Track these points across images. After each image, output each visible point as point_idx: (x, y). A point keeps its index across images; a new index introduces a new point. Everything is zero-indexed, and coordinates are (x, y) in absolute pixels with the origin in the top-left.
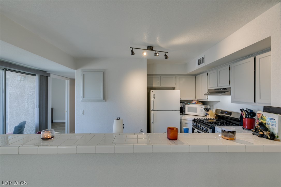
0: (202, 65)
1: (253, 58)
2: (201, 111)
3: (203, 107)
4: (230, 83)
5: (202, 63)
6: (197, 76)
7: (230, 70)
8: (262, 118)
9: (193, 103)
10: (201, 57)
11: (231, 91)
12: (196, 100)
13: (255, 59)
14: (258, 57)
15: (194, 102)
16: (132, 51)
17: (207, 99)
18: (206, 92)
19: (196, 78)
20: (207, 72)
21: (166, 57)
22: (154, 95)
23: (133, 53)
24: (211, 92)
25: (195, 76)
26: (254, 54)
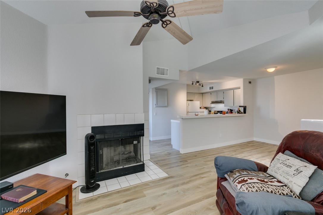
0: (212, 90)
1: (233, 90)
2: (206, 112)
3: (207, 110)
4: (224, 99)
6: (203, 94)
7: (223, 93)
8: (239, 109)
10: (212, 86)
11: (224, 102)
14: (235, 90)
15: (202, 108)
16: (193, 83)
17: (211, 106)
18: (211, 102)
19: (202, 95)
20: (211, 93)
21: (202, 86)
22: (189, 104)
23: (193, 84)
24: (213, 103)
25: (202, 94)
26: (233, 89)
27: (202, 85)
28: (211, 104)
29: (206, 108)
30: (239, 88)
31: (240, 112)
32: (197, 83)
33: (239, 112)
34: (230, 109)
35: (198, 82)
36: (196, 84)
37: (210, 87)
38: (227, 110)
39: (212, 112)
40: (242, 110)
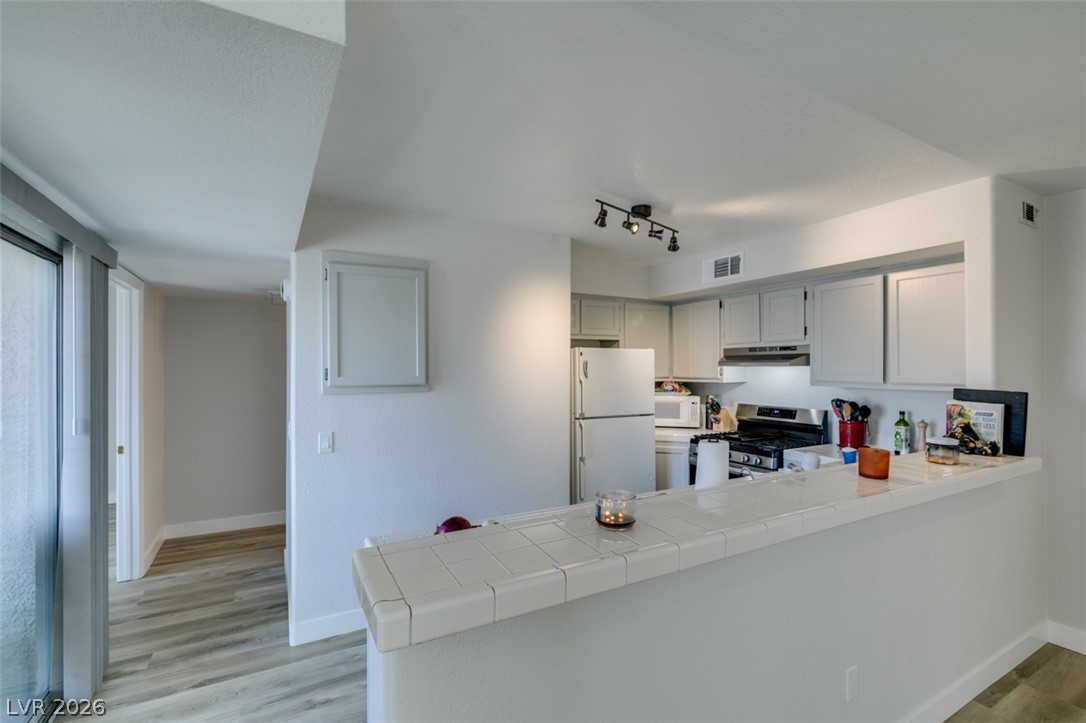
0: (728, 279)
1: (878, 279)
2: (693, 413)
3: (697, 399)
4: (805, 334)
5: (732, 273)
6: (674, 308)
7: (805, 299)
8: (960, 414)
9: (667, 391)
10: (730, 256)
11: (808, 355)
12: (671, 379)
13: (885, 280)
14: (893, 277)
15: (669, 387)
16: (604, 214)
17: (719, 376)
18: (720, 355)
19: (671, 313)
20: (719, 299)
21: (674, 247)
22: (586, 364)
23: (602, 220)
24: (732, 357)
25: (670, 305)
26: (881, 267)
27: (674, 240)
28: (721, 363)
29: (691, 387)
30: (951, 256)
31: (976, 437)
32: (632, 220)
33: (966, 440)
34: (853, 405)
35: (642, 211)
36: (628, 225)
37: (717, 264)
38: (830, 408)
39: (728, 415)
40: (989, 422)
